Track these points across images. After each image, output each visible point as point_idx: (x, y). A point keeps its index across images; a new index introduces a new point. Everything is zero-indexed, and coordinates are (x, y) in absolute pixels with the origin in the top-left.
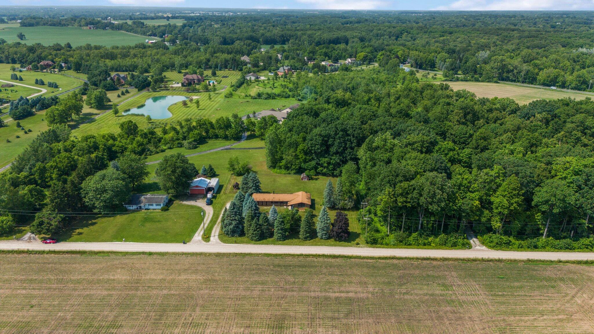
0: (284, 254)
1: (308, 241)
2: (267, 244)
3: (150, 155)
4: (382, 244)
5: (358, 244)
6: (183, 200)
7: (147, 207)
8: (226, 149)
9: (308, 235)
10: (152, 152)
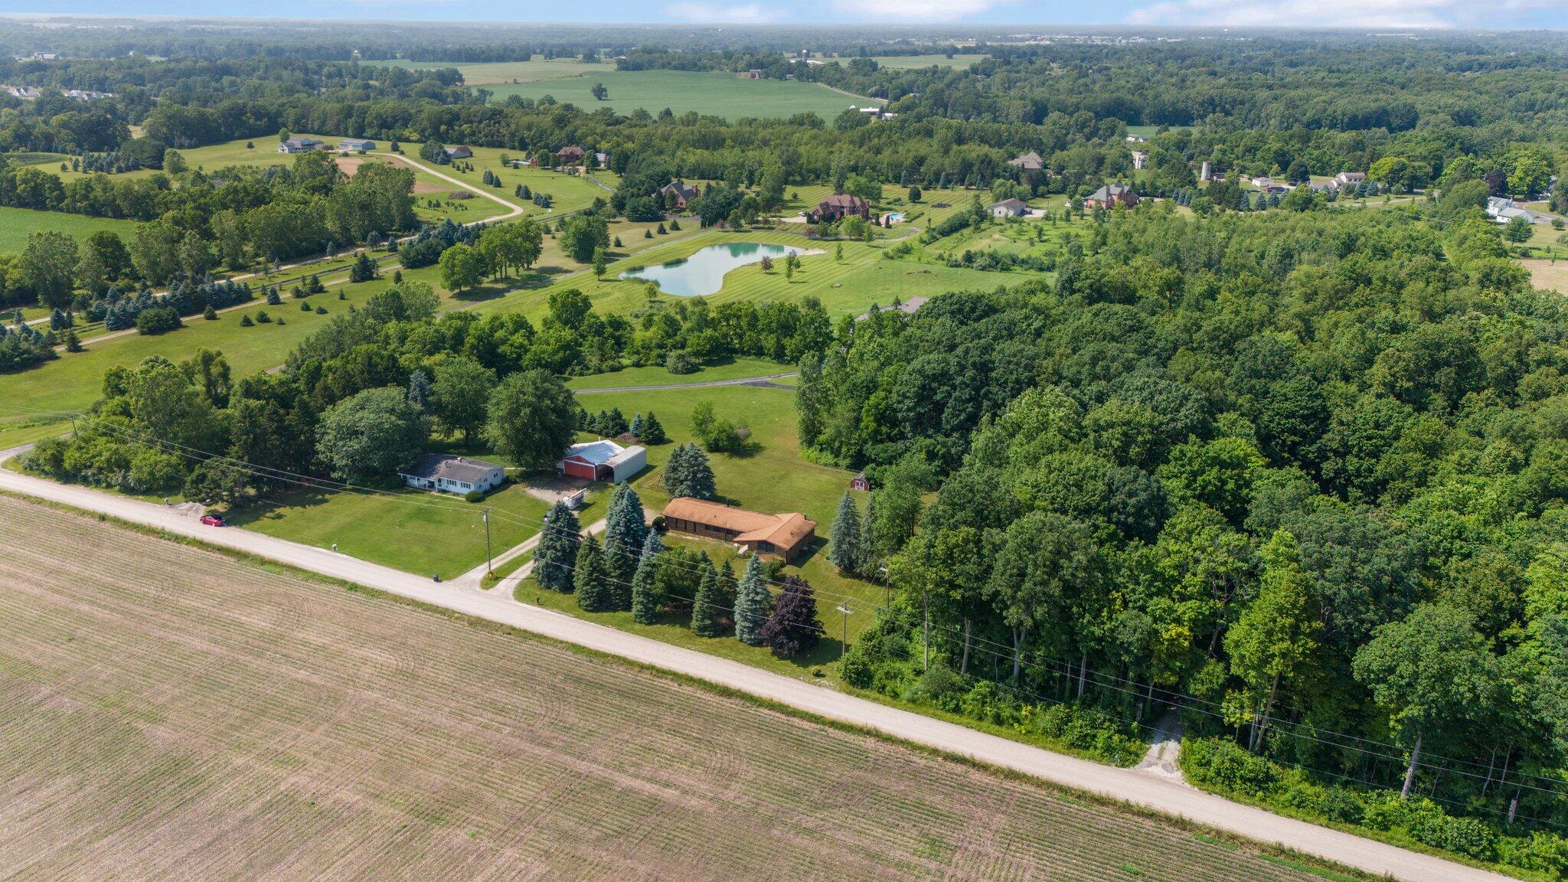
0: (614, 657)
1: (705, 639)
2: (604, 623)
3: (581, 375)
4: (882, 689)
5: (818, 675)
6: (532, 486)
7: (444, 486)
8: (754, 384)
9: (708, 622)
10: (588, 369)
